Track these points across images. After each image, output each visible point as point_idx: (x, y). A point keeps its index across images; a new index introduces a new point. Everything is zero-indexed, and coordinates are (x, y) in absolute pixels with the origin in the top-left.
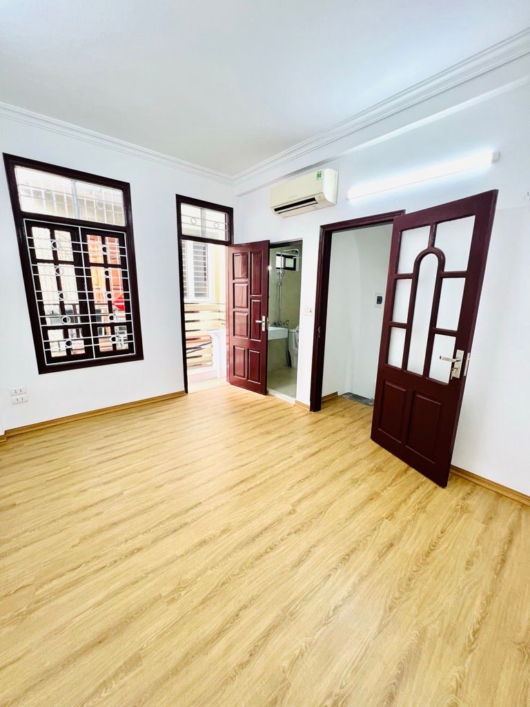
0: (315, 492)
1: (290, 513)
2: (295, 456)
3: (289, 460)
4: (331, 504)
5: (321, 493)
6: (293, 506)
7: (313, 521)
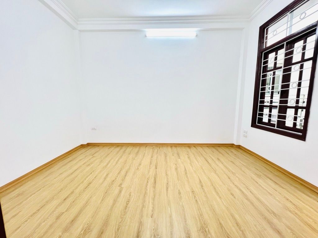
0: (115, 201)
1: (121, 184)
2: (150, 220)
3: (150, 213)
4: (102, 200)
5: (111, 202)
6: (122, 188)
7: (108, 188)
